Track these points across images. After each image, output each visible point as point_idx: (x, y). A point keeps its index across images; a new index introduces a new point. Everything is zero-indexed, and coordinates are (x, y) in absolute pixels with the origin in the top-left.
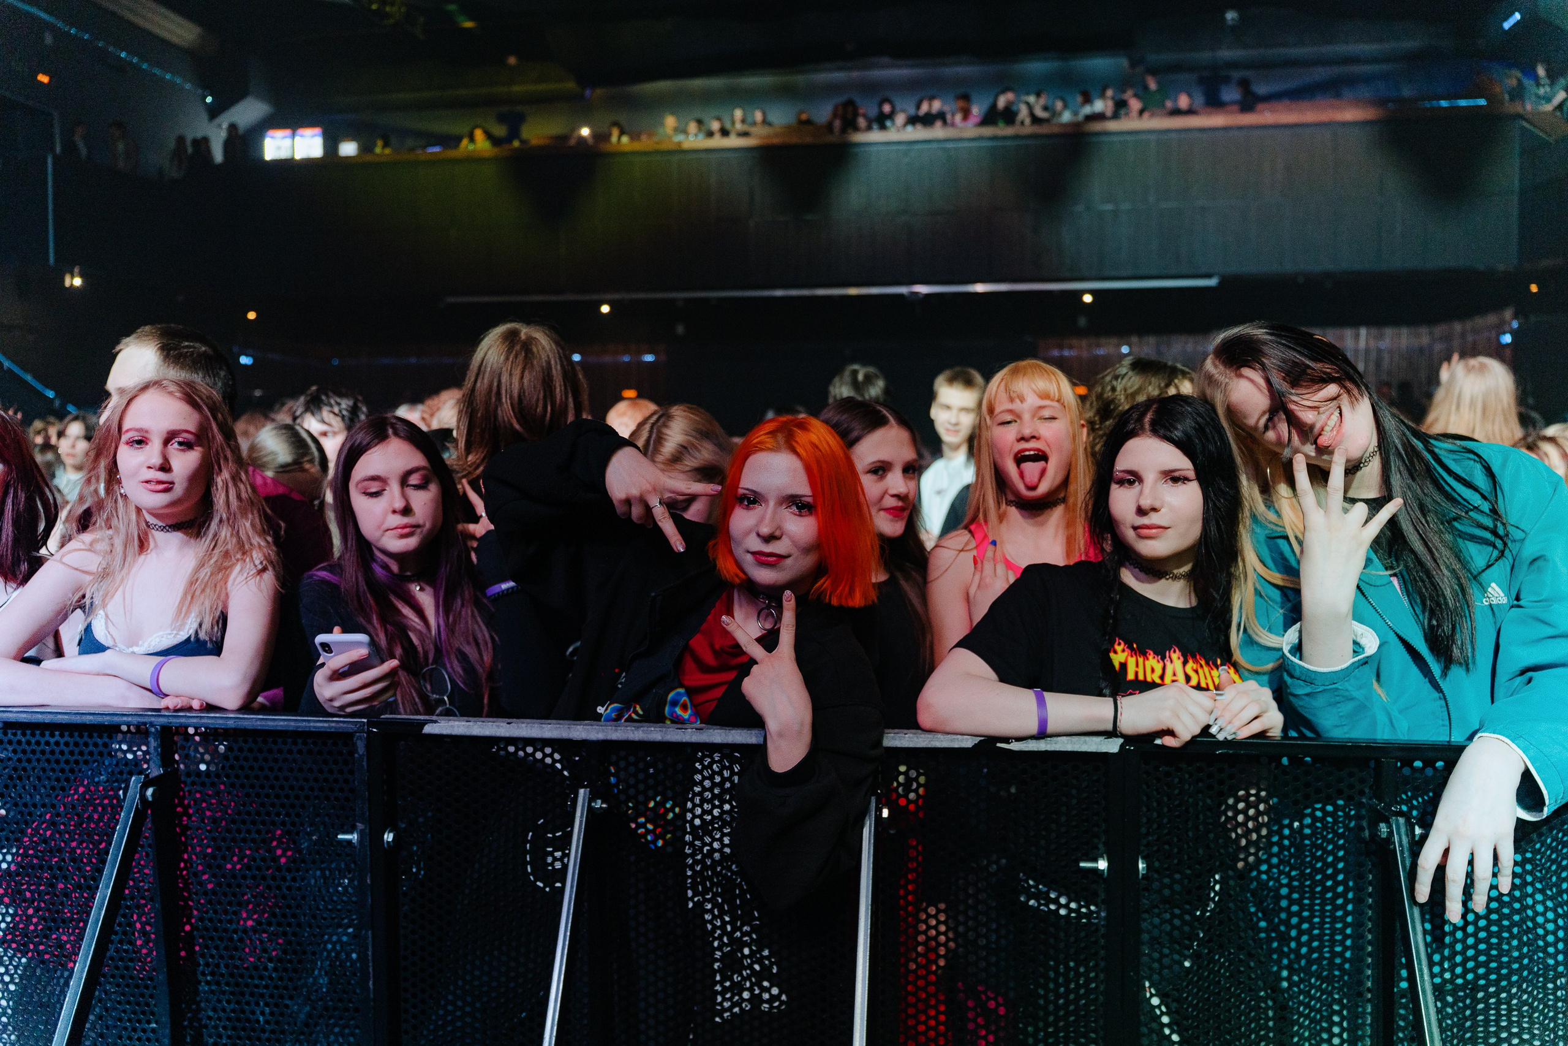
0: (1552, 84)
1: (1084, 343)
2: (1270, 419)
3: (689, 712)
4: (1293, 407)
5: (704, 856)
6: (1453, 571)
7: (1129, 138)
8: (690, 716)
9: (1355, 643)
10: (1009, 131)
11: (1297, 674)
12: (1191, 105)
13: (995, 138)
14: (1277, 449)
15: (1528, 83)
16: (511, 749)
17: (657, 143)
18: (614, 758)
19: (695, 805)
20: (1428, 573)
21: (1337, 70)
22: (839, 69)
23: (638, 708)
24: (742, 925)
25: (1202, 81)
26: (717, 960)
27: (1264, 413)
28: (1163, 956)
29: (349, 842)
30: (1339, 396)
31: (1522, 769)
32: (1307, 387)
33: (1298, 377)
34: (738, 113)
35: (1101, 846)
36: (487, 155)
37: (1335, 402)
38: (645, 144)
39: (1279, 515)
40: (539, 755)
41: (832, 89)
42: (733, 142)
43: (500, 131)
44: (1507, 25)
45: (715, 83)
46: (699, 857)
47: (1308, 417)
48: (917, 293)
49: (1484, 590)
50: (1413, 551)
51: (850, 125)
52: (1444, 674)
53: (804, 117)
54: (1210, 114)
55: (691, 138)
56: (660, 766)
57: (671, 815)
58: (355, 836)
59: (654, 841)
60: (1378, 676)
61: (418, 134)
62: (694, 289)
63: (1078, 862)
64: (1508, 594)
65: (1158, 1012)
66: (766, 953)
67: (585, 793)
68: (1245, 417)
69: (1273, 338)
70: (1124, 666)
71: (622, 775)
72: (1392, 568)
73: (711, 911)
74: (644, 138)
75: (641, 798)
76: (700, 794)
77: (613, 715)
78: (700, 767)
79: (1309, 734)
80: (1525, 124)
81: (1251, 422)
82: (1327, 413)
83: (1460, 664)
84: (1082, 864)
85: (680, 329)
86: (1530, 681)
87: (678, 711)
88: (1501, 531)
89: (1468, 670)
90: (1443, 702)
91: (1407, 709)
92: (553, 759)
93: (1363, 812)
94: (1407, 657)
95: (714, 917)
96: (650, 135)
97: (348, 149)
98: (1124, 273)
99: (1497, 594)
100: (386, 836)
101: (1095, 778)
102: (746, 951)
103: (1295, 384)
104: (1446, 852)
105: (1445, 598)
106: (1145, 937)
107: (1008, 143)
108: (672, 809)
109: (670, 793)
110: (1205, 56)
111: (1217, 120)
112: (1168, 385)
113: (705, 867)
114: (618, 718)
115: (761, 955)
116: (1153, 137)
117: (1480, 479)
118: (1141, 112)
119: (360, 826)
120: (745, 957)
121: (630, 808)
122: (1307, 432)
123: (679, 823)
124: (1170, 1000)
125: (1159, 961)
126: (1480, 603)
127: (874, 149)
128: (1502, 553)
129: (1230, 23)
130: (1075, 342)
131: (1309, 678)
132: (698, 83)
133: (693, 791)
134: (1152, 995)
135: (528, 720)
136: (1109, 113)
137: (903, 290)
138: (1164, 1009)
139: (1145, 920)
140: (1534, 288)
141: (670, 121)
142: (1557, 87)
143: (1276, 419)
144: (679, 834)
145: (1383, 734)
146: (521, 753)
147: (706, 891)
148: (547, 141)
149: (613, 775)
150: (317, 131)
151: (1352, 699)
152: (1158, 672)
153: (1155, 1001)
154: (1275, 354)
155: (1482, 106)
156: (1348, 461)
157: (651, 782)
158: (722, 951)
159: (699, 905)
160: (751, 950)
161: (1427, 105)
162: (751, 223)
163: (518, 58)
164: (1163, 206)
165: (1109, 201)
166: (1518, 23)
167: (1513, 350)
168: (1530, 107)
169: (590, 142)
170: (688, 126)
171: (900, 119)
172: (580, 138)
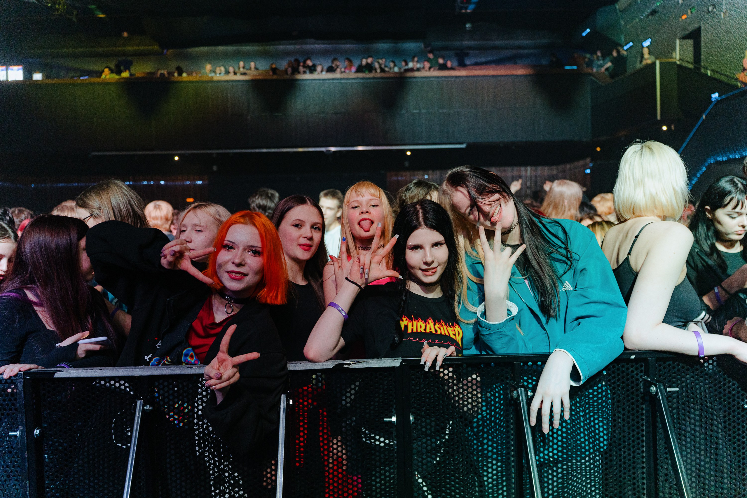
0: (604, 60)
1: (408, 174)
2: (471, 210)
3: (194, 359)
4: (480, 204)
5: (204, 429)
6: (550, 276)
7: (425, 80)
8: (195, 361)
9: (508, 310)
10: (370, 75)
11: (483, 325)
12: (453, 65)
13: (363, 78)
14: (474, 223)
15: (594, 59)
16: (103, 383)
17: (200, 77)
18: (157, 384)
19: (198, 405)
20: (540, 277)
21: (514, 52)
22: (291, 44)
23: (168, 358)
24: (224, 462)
25: (456, 55)
26: (212, 480)
27: (468, 207)
28: (423, 459)
29: (15, 436)
30: (499, 199)
31: (573, 364)
32: (486, 195)
33: (482, 191)
34: (241, 64)
35: (393, 410)
37: (498, 202)
38: (194, 77)
39: (477, 253)
40: (117, 385)
41: (287, 54)
42: (239, 77)
44: (584, 34)
45: (230, 48)
46: (201, 430)
47: (486, 209)
48: (330, 150)
49: (563, 284)
50: (533, 268)
51: (296, 70)
52: (547, 322)
53: (274, 66)
54: (460, 70)
55: (218, 75)
56: (181, 386)
57: (187, 410)
58: (18, 433)
59: (178, 424)
60: (520, 324)
61: (76, 70)
62: (221, 148)
63: (383, 419)
64: (572, 286)
65: (422, 485)
66: (236, 474)
67: (140, 403)
68: (460, 209)
69: (471, 173)
70: (406, 327)
71: (161, 392)
72: (525, 275)
73: (208, 456)
74: (194, 74)
75: (171, 403)
76: (201, 399)
77: (156, 363)
78: (201, 386)
79: (490, 353)
80: (592, 78)
81: (463, 211)
82: (495, 207)
83: (554, 317)
84: (385, 420)
85: (215, 168)
86: (579, 324)
87: (189, 359)
88: (569, 256)
89: (557, 320)
90: (546, 335)
91: (532, 338)
92: (125, 386)
93: (508, 386)
94: (531, 315)
95: (210, 459)
97: (38, 77)
98: (424, 142)
99: (568, 286)
100: (35, 432)
101: (390, 379)
102: (227, 474)
103: (481, 194)
104: (542, 402)
105: (547, 289)
106: (415, 451)
107: (371, 81)
108: (187, 407)
109: (186, 399)
110: (457, 43)
111: (463, 73)
112: (426, 194)
113: (205, 435)
114: (159, 364)
115: (234, 476)
116: (435, 80)
117: (561, 235)
118: (430, 68)
119: (21, 427)
120: (226, 477)
121: (165, 408)
122: (487, 216)
123: (191, 414)
124: (427, 480)
125: (421, 462)
126: (562, 290)
127: (307, 82)
128: (570, 266)
129: (468, 29)
130: (404, 173)
131: (488, 327)
132: (221, 49)
133: (198, 398)
134: (419, 478)
135: (111, 368)
136: (416, 68)
137: (323, 149)
138: (424, 484)
139: (414, 443)
140: (598, 149)
141: (208, 67)
142: (606, 61)
143: (473, 210)
144: (191, 419)
145: (522, 351)
146: (108, 385)
147: (205, 446)
148: (143, 75)
149: (157, 392)
150: (20, 67)
151: (507, 336)
152: (423, 327)
153: (420, 481)
154: (473, 181)
155: (575, 69)
156: (502, 228)
157: (176, 394)
158: (214, 475)
159: (202, 454)
160: (229, 473)
162: (249, 117)
163: (128, 33)
164: (441, 111)
165: (417, 109)
166: (589, 33)
167: (589, 177)
168: (595, 70)
169: (166, 75)
170: (215, 69)
171: (319, 69)
172: (161, 74)
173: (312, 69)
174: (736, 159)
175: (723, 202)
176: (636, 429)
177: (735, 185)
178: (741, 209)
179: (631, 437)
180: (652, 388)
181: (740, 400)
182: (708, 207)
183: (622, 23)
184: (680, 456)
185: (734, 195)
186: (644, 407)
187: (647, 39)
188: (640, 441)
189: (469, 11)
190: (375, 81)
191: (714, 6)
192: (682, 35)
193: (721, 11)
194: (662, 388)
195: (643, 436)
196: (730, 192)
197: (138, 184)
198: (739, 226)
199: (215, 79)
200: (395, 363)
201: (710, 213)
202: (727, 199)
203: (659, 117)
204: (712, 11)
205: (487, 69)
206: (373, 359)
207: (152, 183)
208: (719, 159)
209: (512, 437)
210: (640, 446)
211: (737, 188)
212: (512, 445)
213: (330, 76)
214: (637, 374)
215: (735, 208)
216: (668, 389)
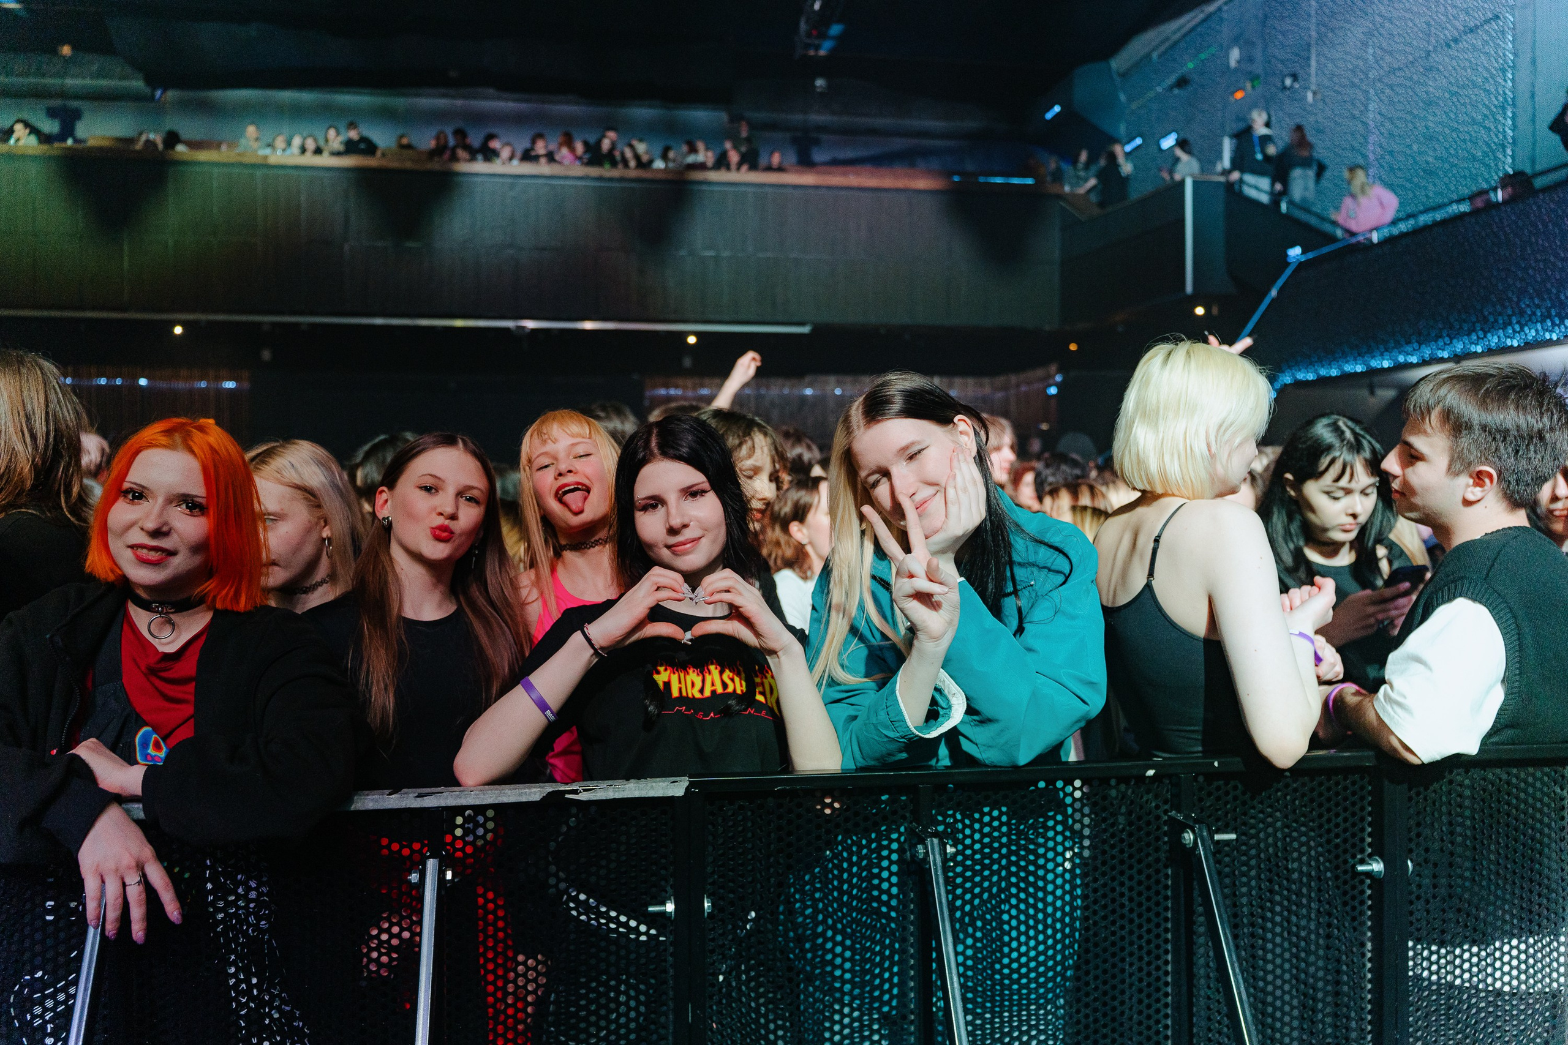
1: (689, 382)
7: (728, 189)
10: (616, 173)
12: (780, 163)
13: (600, 179)
15: (1067, 168)
17: (239, 155)
21: (912, 142)
22: (444, 96)
25: (795, 141)
34: (333, 131)
35: (669, 889)
36: (31, 152)
38: (223, 155)
41: (435, 116)
43: (51, 127)
44: (1049, 116)
48: (524, 328)
53: (405, 141)
54: (801, 172)
55: (279, 152)
62: (282, 313)
63: (647, 906)
70: (667, 684)
74: (224, 147)
80: (1062, 203)
85: (266, 355)
87: (152, 752)
96: (232, 145)
98: (726, 318)
110: (797, 118)
111: (808, 179)
116: (750, 190)
118: (740, 166)
127: (479, 180)
129: (819, 90)
130: (680, 381)
132: (286, 96)
136: (710, 164)
137: (510, 324)
140: (1073, 347)
148: (105, 143)
152: (698, 685)
155: (1029, 185)
161: (982, 179)
162: (346, 247)
163: (74, 48)
164: (761, 255)
165: (711, 248)
166: (1058, 114)
167: (1053, 402)
168: (1067, 189)
169: (161, 147)
170: (274, 139)
171: (505, 153)
172: (148, 141)
173: (490, 155)
174: (1331, 378)
175: (1317, 467)
176: (1153, 918)
177: (1340, 433)
178: (1350, 481)
179: (1144, 934)
180: (1186, 835)
181: (1348, 856)
182: (1289, 476)
183: (1123, 97)
184: (1237, 970)
185: (1337, 454)
186: (1170, 872)
187: (1170, 133)
188: (1160, 942)
189: (822, 52)
190: (623, 185)
191: (1295, 77)
192: (1235, 131)
193: (1307, 88)
194: (1205, 834)
195: (1166, 930)
196: (1329, 448)
197: (85, 383)
198: (1347, 515)
199: (272, 160)
200: (676, 788)
201: (1293, 488)
202: (1325, 461)
203: (1189, 288)
204: (1292, 87)
205: (857, 174)
206: (628, 780)
207: (119, 381)
208: (1301, 376)
209: (912, 940)
210: (1161, 951)
211: (1343, 440)
212: (912, 956)
213: (528, 168)
214: (1157, 807)
215: (1338, 479)
216: (1217, 837)
